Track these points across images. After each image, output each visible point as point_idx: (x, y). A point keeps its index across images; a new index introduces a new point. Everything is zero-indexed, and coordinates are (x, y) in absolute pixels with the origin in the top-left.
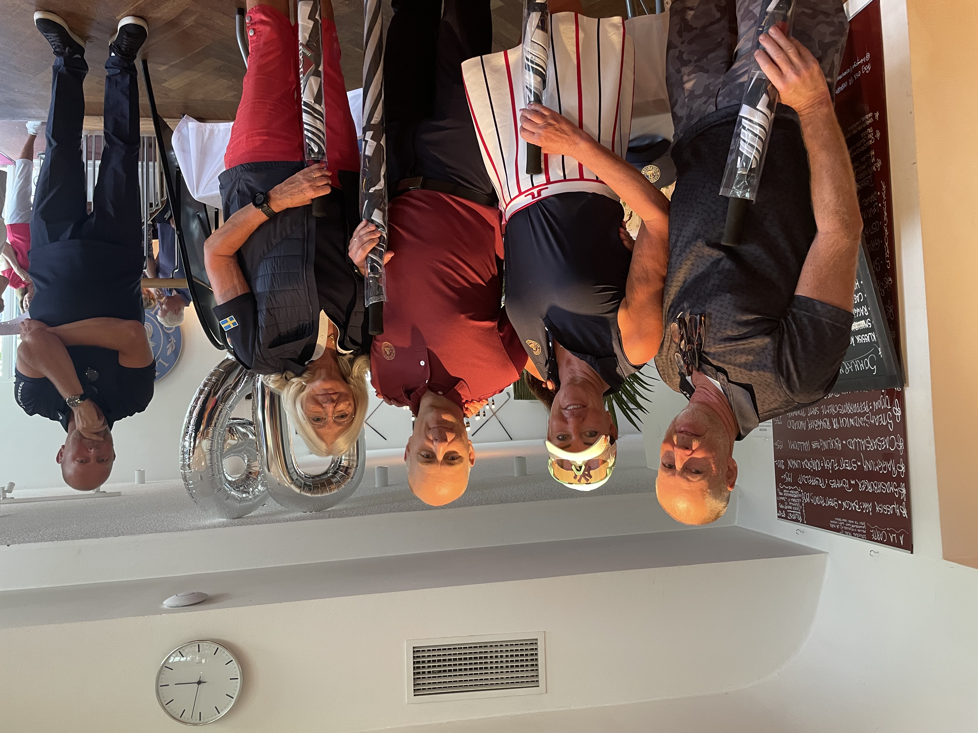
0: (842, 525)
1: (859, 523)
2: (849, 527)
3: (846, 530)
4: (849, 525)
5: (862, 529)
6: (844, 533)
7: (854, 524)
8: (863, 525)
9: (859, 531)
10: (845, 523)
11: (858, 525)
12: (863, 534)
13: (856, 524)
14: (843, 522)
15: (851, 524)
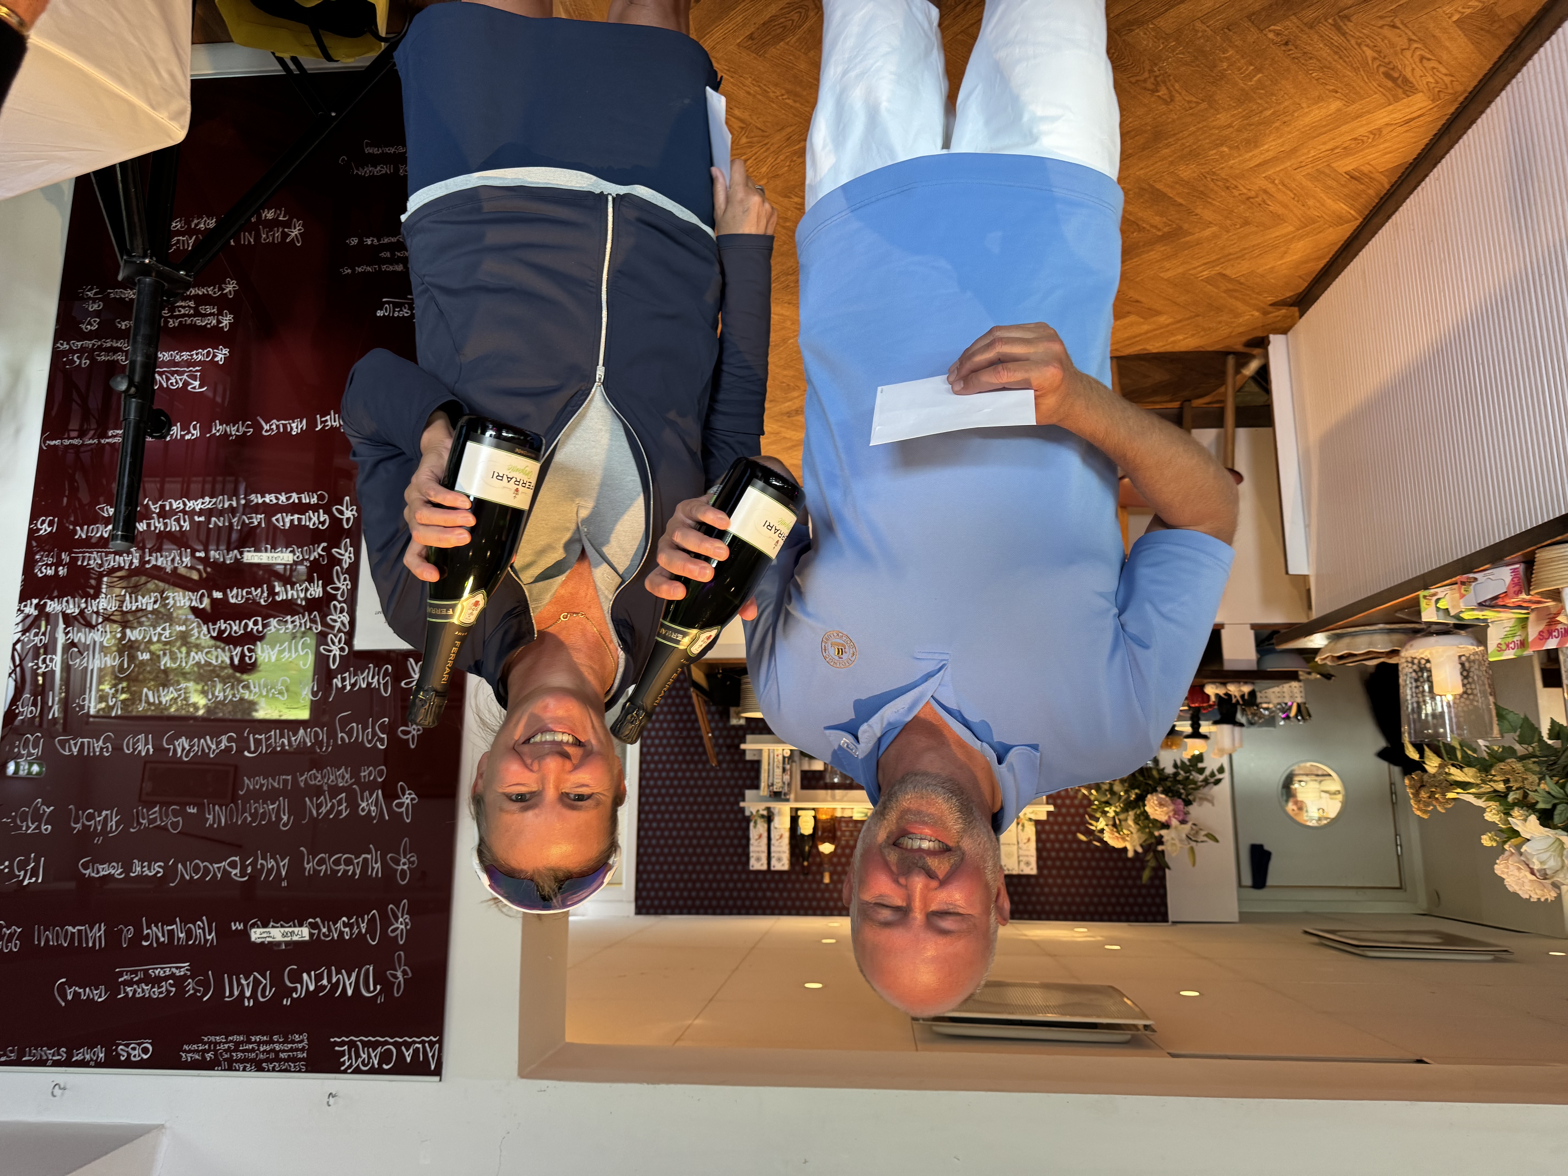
0: (228, 1050)
1: (286, 1038)
2: (253, 1050)
3: (237, 1061)
4: (251, 1046)
5: (297, 1050)
6: (230, 1069)
7: (271, 1042)
8: (302, 1041)
9: (282, 1055)
10: (237, 1044)
11: (286, 1042)
12: (294, 1060)
13: (278, 1042)
14: (231, 1041)
15: (259, 1043)
